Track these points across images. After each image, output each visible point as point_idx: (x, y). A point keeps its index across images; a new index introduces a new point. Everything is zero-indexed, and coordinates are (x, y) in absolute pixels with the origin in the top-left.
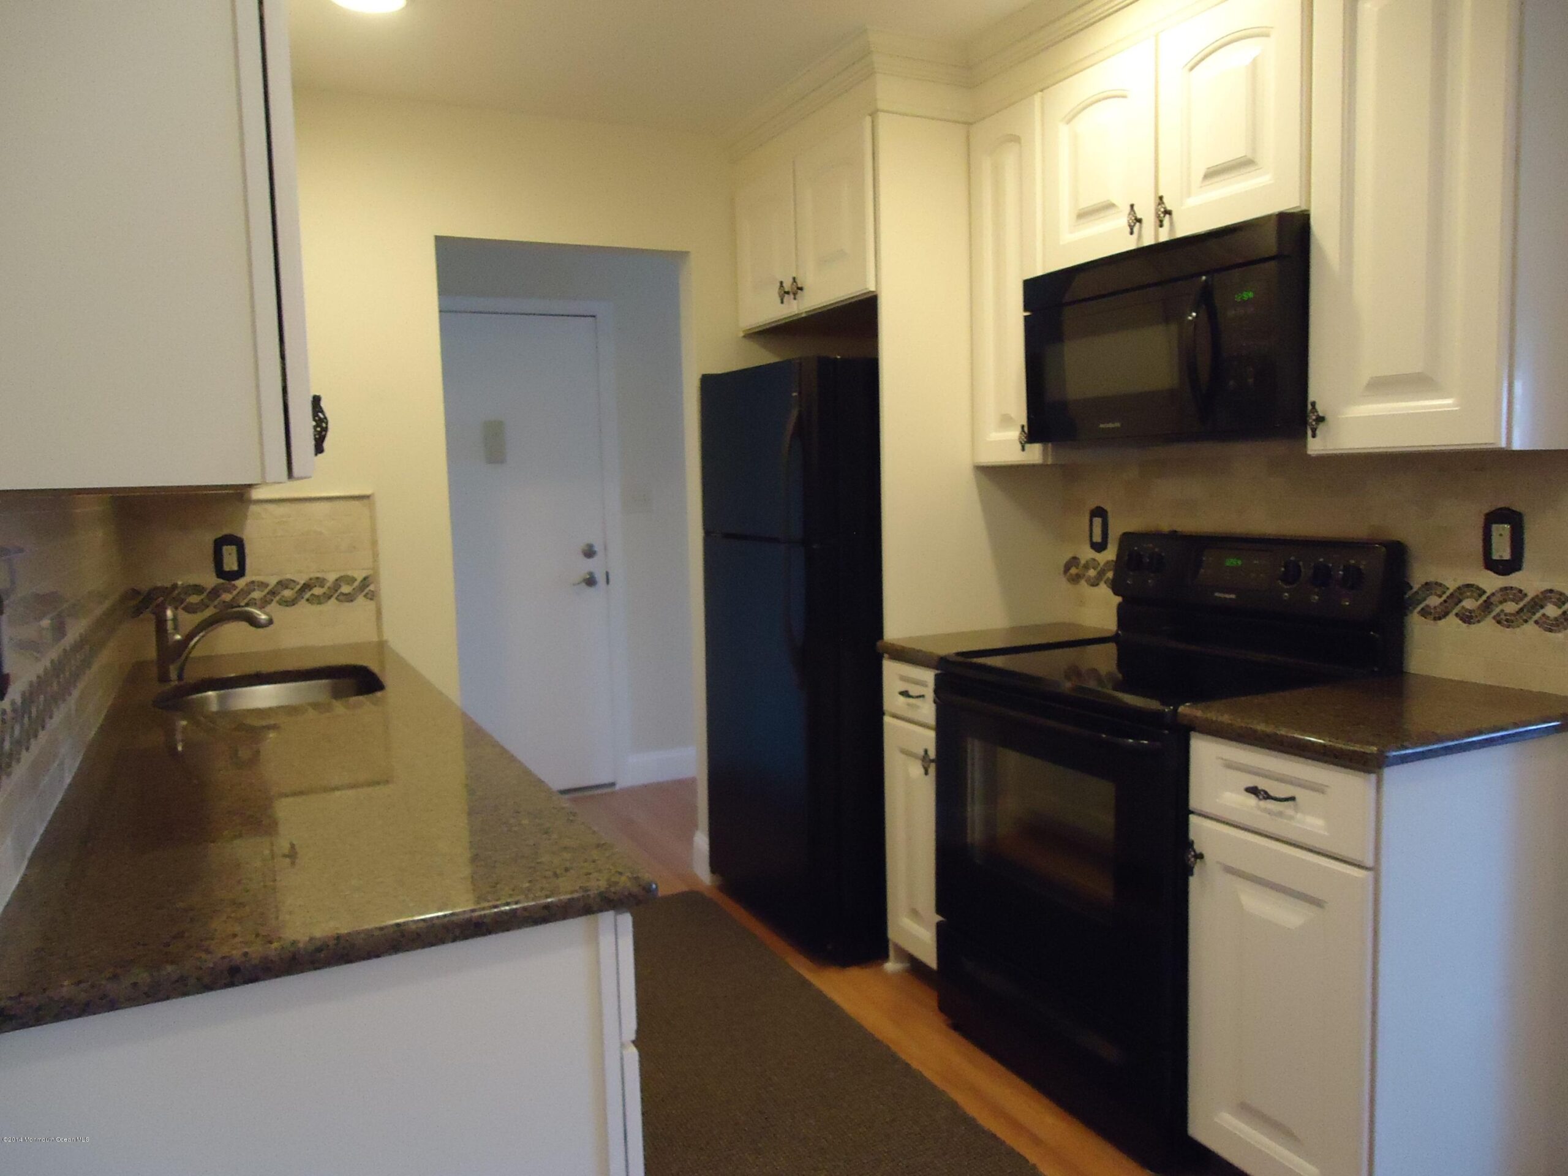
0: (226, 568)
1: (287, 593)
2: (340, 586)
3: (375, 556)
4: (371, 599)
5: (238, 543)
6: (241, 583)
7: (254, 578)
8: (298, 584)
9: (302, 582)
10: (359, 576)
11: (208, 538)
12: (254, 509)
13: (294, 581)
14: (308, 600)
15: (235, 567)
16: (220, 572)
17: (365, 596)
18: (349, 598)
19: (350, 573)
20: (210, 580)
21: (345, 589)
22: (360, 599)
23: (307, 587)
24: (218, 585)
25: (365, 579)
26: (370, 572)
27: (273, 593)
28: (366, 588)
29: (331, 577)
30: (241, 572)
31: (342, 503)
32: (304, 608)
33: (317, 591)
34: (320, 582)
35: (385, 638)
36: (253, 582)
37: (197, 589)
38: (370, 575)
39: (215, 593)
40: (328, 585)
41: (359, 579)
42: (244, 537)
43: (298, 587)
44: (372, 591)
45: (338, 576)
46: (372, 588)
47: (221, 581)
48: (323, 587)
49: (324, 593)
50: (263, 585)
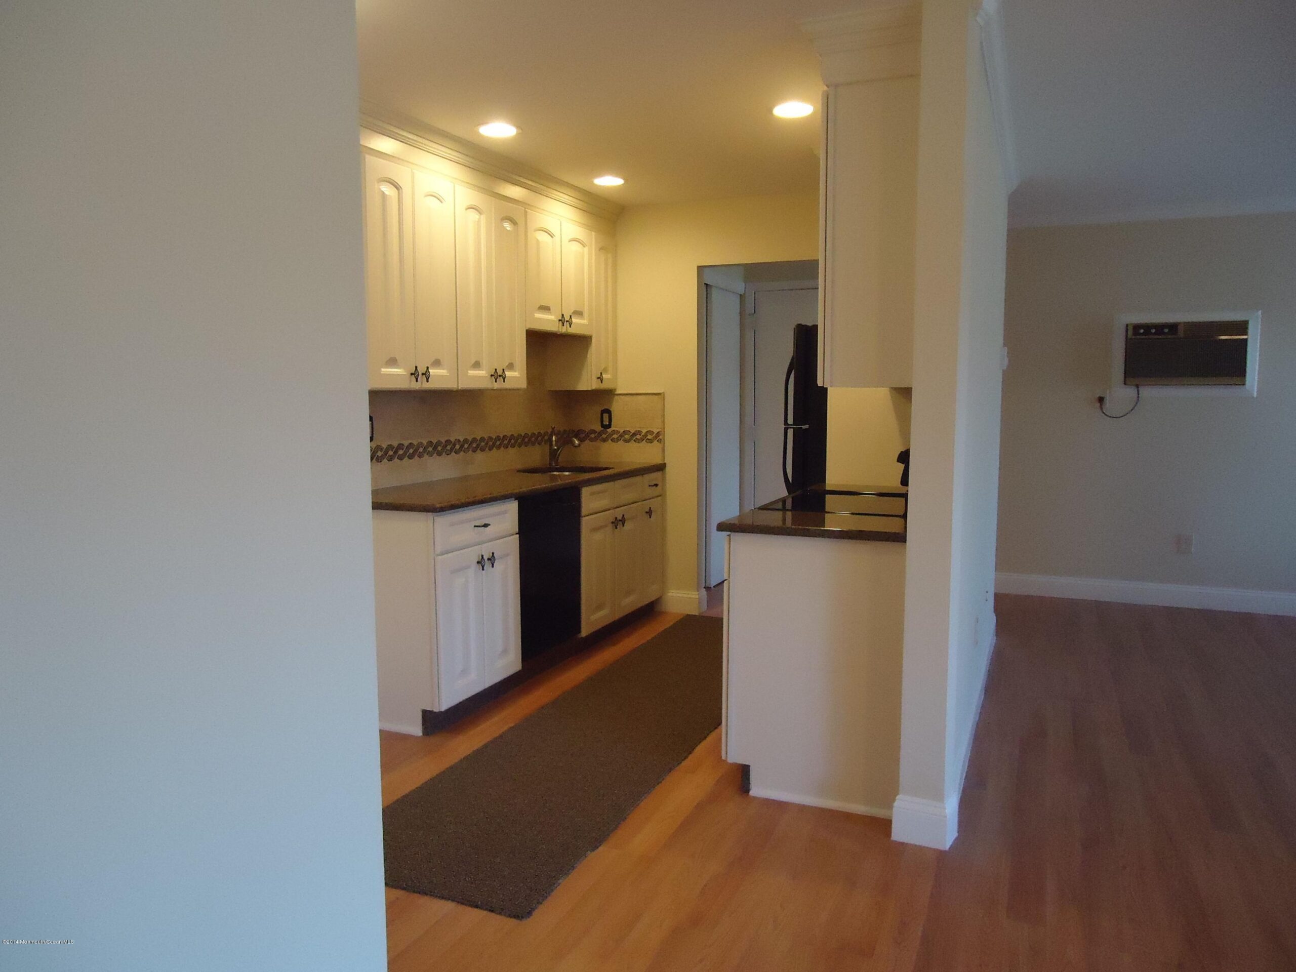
0: (604, 423)
1: (627, 437)
2: (647, 436)
3: (663, 422)
4: (660, 443)
5: (608, 412)
6: (609, 430)
7: (614, 429)
8: (631, 433)
9: (633, 432)
10: (656, 431)
11: (599, 409)
12: (616, 397)
13: (629, 431)
14: (634, 441)
15: (608, 423)
16: (603, 426)
17: (658, 441)
18: (650, 441)
19: (652, 430)
20: (598, 428)
21: (649, 437)
22: (656, 442)
23: (634, 434)
24: (602, 430)
25: (658, 433)
26: (660, 430)
27: (621, 436)
28: (657, 437)
29: (644, 431)
30: (609, 426)
31: (651, 396)
32: (633, 445)
33: (638, 437)
34: (639, 432)
35: (665, 462)
36: (614, 430)
37: (594, 431)
38: (661, 431)
39: (600, 434)
40: (643, 434)
41: (656, 433)
42: (611, 410)
43: (631, 434)
44: (661, 439)
45: (646, 431)
46: (661, 437)
47: (602, 429)
48: (640, 435)
49: (641, 438)
50: (618, 432)
